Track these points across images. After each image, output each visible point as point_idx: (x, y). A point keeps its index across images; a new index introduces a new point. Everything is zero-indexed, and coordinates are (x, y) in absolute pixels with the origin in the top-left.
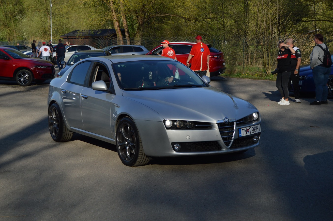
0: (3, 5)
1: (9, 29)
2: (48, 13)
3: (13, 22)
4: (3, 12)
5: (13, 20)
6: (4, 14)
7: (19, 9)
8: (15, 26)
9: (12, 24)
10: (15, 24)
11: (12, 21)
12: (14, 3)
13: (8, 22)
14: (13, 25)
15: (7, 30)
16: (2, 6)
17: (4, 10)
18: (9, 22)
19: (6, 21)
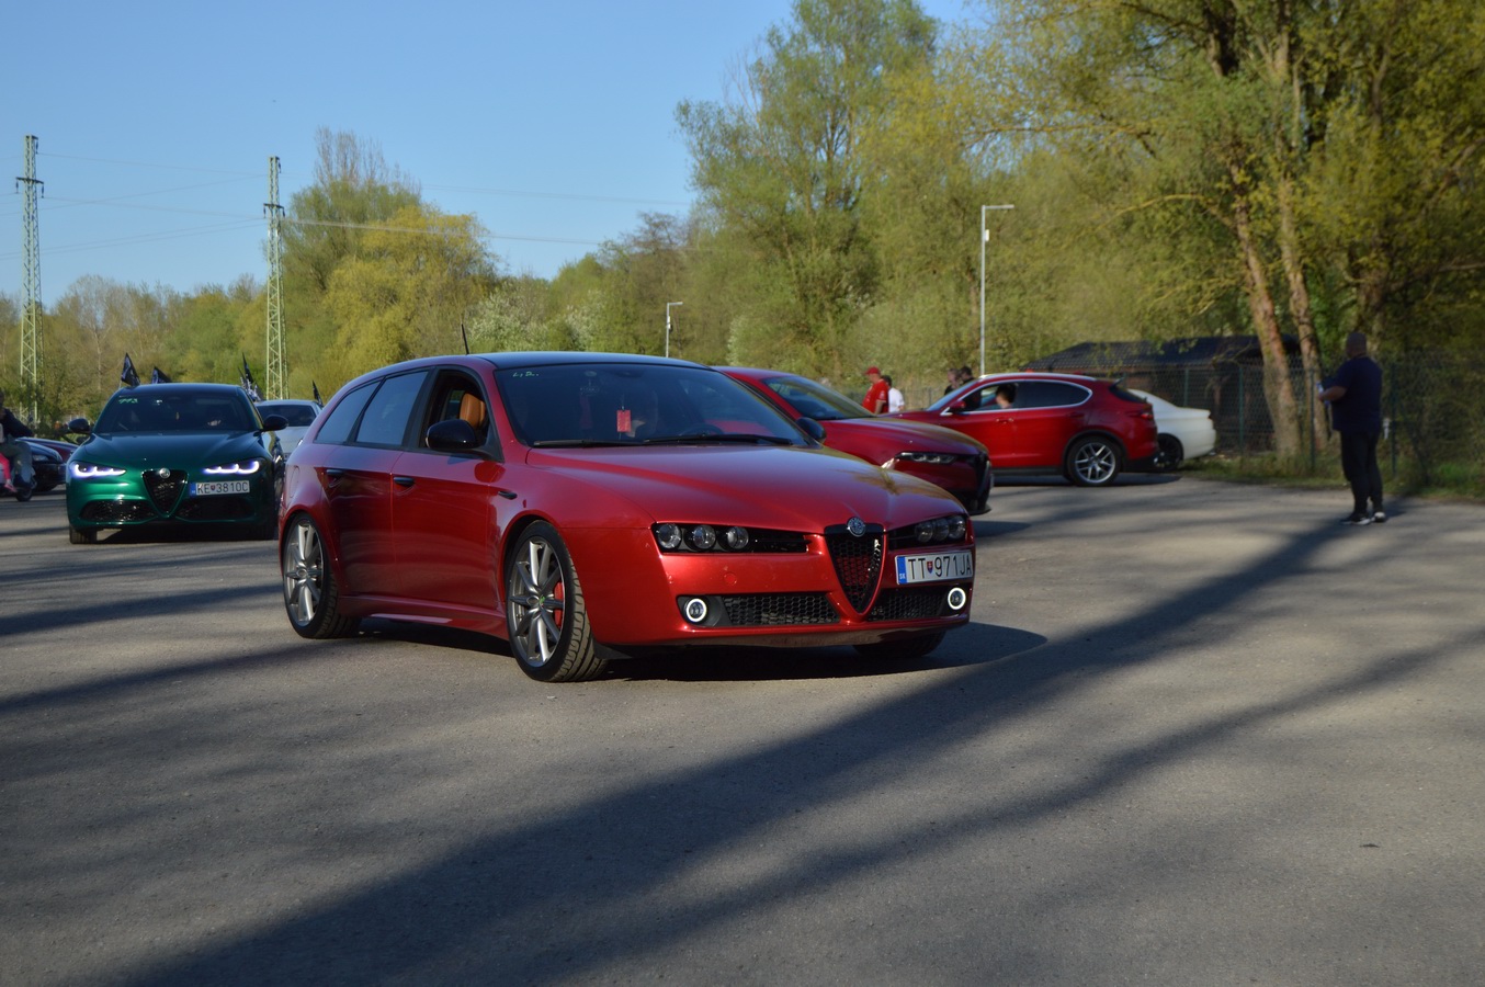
0: (793, 253)
1: (815, 349)
2: (974, 278)
3: (830, 319)
4: (795, 278)
5: (831, 311)
6: (796, 288)
7: (857, 267)
8: (838, 333)
9: (829, 327)
10: (840, 327)
11: (828, 316)
12: (836, 241)
13: (812, 322)
14: (833, 331)
15: (808, 350)
16: (790, 256)
17: (797, 273)
18: (817, 320)
19: (803, 314)
